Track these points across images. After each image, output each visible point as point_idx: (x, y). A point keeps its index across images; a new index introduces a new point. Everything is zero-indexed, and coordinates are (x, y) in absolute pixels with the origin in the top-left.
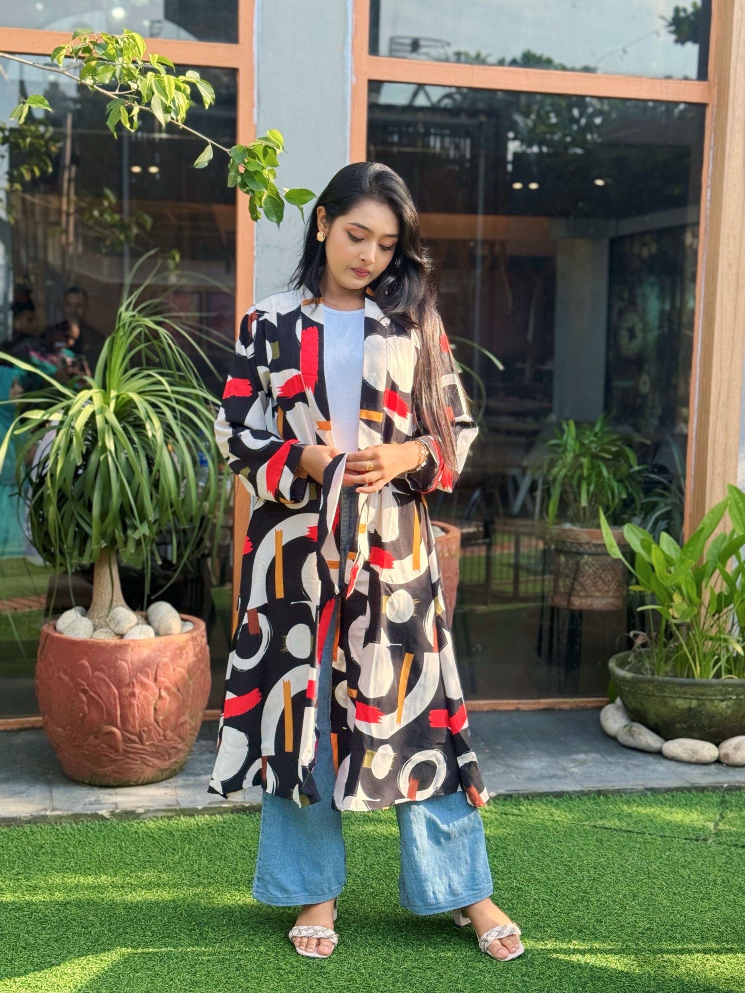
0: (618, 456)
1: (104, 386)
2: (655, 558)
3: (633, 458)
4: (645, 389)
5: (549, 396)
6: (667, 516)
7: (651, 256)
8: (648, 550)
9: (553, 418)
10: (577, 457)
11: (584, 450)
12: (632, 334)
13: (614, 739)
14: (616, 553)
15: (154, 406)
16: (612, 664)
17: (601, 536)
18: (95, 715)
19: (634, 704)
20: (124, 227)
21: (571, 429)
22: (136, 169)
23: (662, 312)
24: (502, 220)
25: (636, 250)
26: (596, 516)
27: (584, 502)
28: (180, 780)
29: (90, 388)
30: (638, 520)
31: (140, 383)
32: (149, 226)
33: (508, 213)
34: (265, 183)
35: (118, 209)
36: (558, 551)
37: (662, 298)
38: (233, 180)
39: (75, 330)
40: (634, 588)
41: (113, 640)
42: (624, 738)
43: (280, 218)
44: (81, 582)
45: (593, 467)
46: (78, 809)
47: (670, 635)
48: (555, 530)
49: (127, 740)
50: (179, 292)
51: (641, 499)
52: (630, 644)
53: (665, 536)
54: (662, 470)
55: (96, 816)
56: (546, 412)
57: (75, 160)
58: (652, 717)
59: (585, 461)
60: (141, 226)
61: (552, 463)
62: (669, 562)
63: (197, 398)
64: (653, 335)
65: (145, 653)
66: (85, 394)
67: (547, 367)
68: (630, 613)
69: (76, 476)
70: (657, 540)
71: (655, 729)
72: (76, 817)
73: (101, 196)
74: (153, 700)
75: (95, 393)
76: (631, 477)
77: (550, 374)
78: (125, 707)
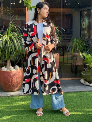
0: (82, 43)
1: (8, 35)
2: (88, 57)
3: (84, 43)
4: (86, 33)
5: (72, 34)
6: (89, 51)
7: (86, 14)
8: (87, 56)
9: (73, 37)
10: (76, 43)
11: (77, 42)
12: (84, 25)
13: (82, 84)
14: (82, 57)
15: (15, 37)
16: (82, 73)
17: (80, 55)
18: (7, 82)
19: (85, 79)
20: (10, 12)
21: (75, 39)
22: (12, 3)
23: (88, 22)
24: (65, 9)
25: (84, 13)
26: (79, 52)
27: (77, 50)
28: (20, 91)
29: (5, 35)
30: (85, 52)
31: (13, 34)
32: (13, 12)
33: (65, 8)
34: (29, 5)
35: (8, 9)
36: (74, 57)
37: (88, 19)
38: (24, 5)
39: (4, 27)
40: (85, 62)
41: (10, 71)
42: (84, 84)
43: (31, 10)
44: (5, 63)
45: (78, 44)
46: (5, 95)
47: (90, 69)
48: (73, 54)
49: (12, 85)
50: (18, 21)
51: (86, 49)
52: (84, 70)
53: (89, 54)
54: (89, 45)
55: (8, 96)
56: (71, 37)
57: (3, 2)
58: (88, 80)
59: (77, 44)
60: (12, 12)
61: (73, 44)
62: (90, 58)
63: (21, 36)
64: (87, 25)
65: (14, 73)
66: (5, 36)
67: (72, 30)
68: (84, 65)
69: (4, 48)
70: (88, 55)
71: (88, 82)
72: (5, 96)
73: (6, 8)
74: (16, 79)
75: (6, 36)
76: (84, 46)
77: (72, 31)
78: (12, 80)
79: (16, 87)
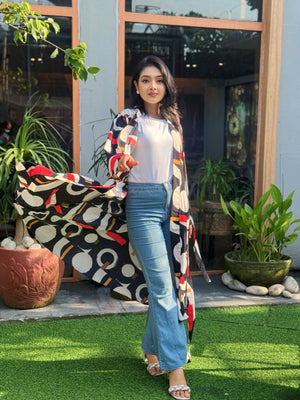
0: (228, 174)
1: (19, 147)
2: (242, 214)
3: (234, 174)
4: (240, 147)
5: (202, 150)
6: (248, 197)
7: (242, 94)
8: (240, 211)
9: (204, 159)
10: (211, 174)
11: (214, 172)
12: (234, 125)
13: (227, 286)
14: (228, 213)
15: (39, 155)
16: (226, 257)
17: (221, 205)
18: (17, 280)
19: (235, 272)
20: (26, 84)
21: (209, 163)
22: (33, 59)
23: (247, 117)
24: (182, 80)
25: (236, 91)
26: (219, 199)
27: (214, 192)
28: (52, 306)
29: (12, 147)
30: (237, 199)
31: (33, 146)
32: (36, 82)
33: (184, 77)
34: (80, 64)
35: (22, 76)
36: (206, 212)
37: (246, 110)
38: (67, 63)
39: (10, 126)
40: (235, 227)
41: (25, 250)
42: (231, 286)
43: (86, 79)
44: (11, 227)
45: (218, 178)
46: (11, 318)
47: (249, 245)
48: (203, 203)
49: (31, 290)
50: (48, 109)
51: (237, 191)
52: (233, 248)
53: (246, 205)
54: (246, 179)
55: (18, 321)
56: (201, 157)
57: (8, 56)
58: (242, 277)
59: (215, 176)
60: (33, 83)
61: (202, 176)
62: (248, 215)
63: (57, 152)
64: (243, 126)
65: (37, 255)
66: (11, 150)
67: (202, 139)
68: (234, 237)
69: (8, 183)
70: (243, 207)
71: (243, 282)
72: (10, 321)
73: (17, 71)
74: (41, 273)
75: (15, 150)
76: (234, 182)
77: (202, 142)
78: (30, 277)
79: (43, 295)
